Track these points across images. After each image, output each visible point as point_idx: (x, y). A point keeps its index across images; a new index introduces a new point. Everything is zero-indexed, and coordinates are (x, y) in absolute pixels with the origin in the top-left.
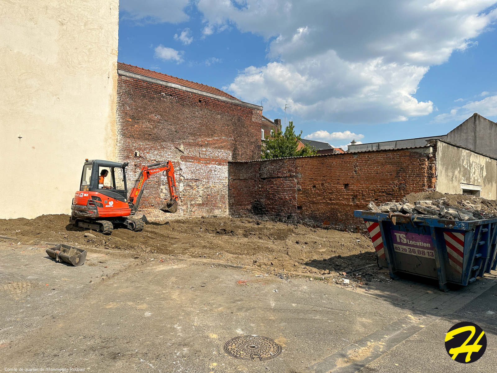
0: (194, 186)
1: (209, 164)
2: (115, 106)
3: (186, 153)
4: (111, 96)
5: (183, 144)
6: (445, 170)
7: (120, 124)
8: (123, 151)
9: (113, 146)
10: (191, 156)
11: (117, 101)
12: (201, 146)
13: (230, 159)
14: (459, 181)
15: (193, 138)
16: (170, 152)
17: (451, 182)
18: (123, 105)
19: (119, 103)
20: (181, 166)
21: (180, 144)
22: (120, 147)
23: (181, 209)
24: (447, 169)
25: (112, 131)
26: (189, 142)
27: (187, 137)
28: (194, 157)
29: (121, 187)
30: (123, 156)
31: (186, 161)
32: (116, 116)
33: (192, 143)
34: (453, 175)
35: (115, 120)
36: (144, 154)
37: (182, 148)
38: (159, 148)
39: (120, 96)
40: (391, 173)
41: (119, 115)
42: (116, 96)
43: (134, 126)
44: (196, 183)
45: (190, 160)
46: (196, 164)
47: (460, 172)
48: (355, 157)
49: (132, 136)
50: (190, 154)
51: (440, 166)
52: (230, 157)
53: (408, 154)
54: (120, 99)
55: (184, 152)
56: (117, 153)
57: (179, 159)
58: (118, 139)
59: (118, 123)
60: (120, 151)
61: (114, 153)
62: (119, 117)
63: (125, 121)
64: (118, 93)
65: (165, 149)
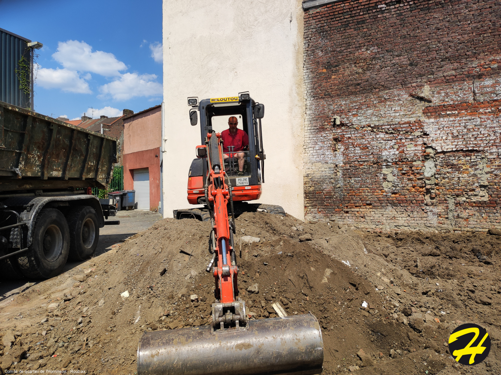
0: (464, 164)
2: (302, 57)
3: (436, 101)
4: (295, 46)
5: (429, 84)
7: (309, 81)
8: (314, 120)
9: (301, 117)
10: (451, 103)
11: (304, 50)
12: (480, 76)
15: (455, 64)
16: (399, 105)
18: (313, 51)
19: (306, 52)
20: (425, 127)
21: (421, 86)
22: (311, 115)
23: (431, 211)
25: (298, 94)
26: (444, 76)
27: (437, 68)
28: (457, 105)
29: (314, 175)
30: (316, 128)
31: (440, 116)
32: (303, 72)
33: (451, 77)
35: (302, 78)
36: (348, 119)
37: (426, 92)
38: (375, 102)
39: (308, 40)
41: (307, 69)
42: (302, 43)
43: (331, 77)
44: (469, 158)
45: (448, 113)
46: (464, 118)
49: (327, 95)
50: (446, 100)
54: (309, 45)
55: (433, 99)
56: (306, 126)
57: (420, 114)
58: (308, 105)
59: (306, 81)
60: (311, 121)
61: (302, 126)
62: (307, 72)
63: (316, 75)
64: (305, 37)
65: (388, 103)
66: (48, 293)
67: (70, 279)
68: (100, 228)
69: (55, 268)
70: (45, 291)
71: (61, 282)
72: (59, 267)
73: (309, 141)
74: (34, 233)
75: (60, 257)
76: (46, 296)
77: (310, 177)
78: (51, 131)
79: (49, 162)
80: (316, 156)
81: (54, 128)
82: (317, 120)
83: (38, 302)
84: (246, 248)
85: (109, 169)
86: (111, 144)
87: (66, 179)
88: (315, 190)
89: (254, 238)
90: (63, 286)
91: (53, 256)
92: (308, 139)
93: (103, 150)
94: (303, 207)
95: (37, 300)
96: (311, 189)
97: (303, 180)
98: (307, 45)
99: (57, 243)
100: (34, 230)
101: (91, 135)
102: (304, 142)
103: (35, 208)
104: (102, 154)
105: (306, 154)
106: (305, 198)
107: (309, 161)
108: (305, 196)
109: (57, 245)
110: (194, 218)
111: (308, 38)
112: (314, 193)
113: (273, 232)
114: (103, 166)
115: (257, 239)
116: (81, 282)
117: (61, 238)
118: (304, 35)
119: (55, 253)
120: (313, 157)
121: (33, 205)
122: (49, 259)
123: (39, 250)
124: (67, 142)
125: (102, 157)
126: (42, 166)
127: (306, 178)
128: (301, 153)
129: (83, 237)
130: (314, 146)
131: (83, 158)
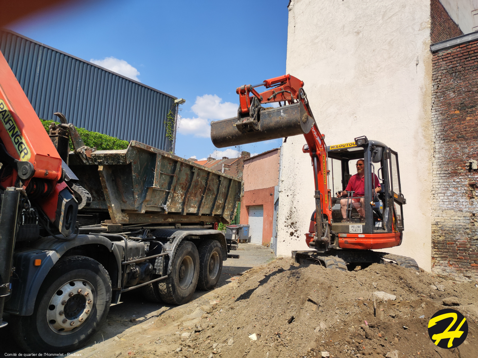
2: (430, 100)
4: (422, 89)
7: (438, 123)
8: (445, 164)
9: (428, 160)
11: (433, 92)
18: (443, 93)
19: (435, 93)
25: (425, 137)
29: (445, 223)
30: (445, 172)
32: (432, 115)
35: (430, 120)
39: (438, 82)
41: (436, 111)
42: (431, 85)
49: (460, 138)
54: (438, 87)
58: (437, 148)
59: (434, 124)
60: (440, 165)
61: (430, 170)
62: (436, 114)
63: (447, 117)
64: (434, 78)
66: (180, 320)
67: (198, 308)
68: (223, 261)
69: (186, 295)
70: (179, 318)
71: (191, 311)
72: (189, 295)
73: (439, 186)
74: (173, 262)
75: (190, 286)
76: (179, 323)
77: (440, 226)
78: (193, 173)
79: (188, 200)
80: (447, 203)
81: (196, 171)
82: (448, 164)
83: (172, 327)
84: (381, 306)
85: (234, 207)
86: (237, 184)
87: (200, 215)
88: (445, 240)
89: (388, 294)
90: (193, 315)
91: (185, 284)
92: (437, 183)
93: (230, 189)
94: (431, 258)
95: (172, 326)
96: (441, 239)
97: (430, 228)
98: (436, 87)
99: (189, 272)
100: (174, 260)
101: (222, 176)
102: (432, 187)
103: (176, 240)
104: (230, 193)
105: (435, 200)
106: (433, 247)
107: (438, 208)
108: (433, 245)
109: (189, 274)
110: (320, 265)
111: (438, 80)
112: (444, 243)
113: (409, 290)
114: (229, 204)
115: (393, 297)
116: (208, 313)
117: (193, 268)
118: (433, 77)
119: (187, 281)
120: (444, 204)
121: (175, 237)
122: (182, 287)
123: (176, 278)
124: (204, 183)
125: (229, 195)
126: (183, 204)
127: (435, 226)
128: (429, 199)
129: (209, 268)
130: (444, 191)
131: (214, 196)
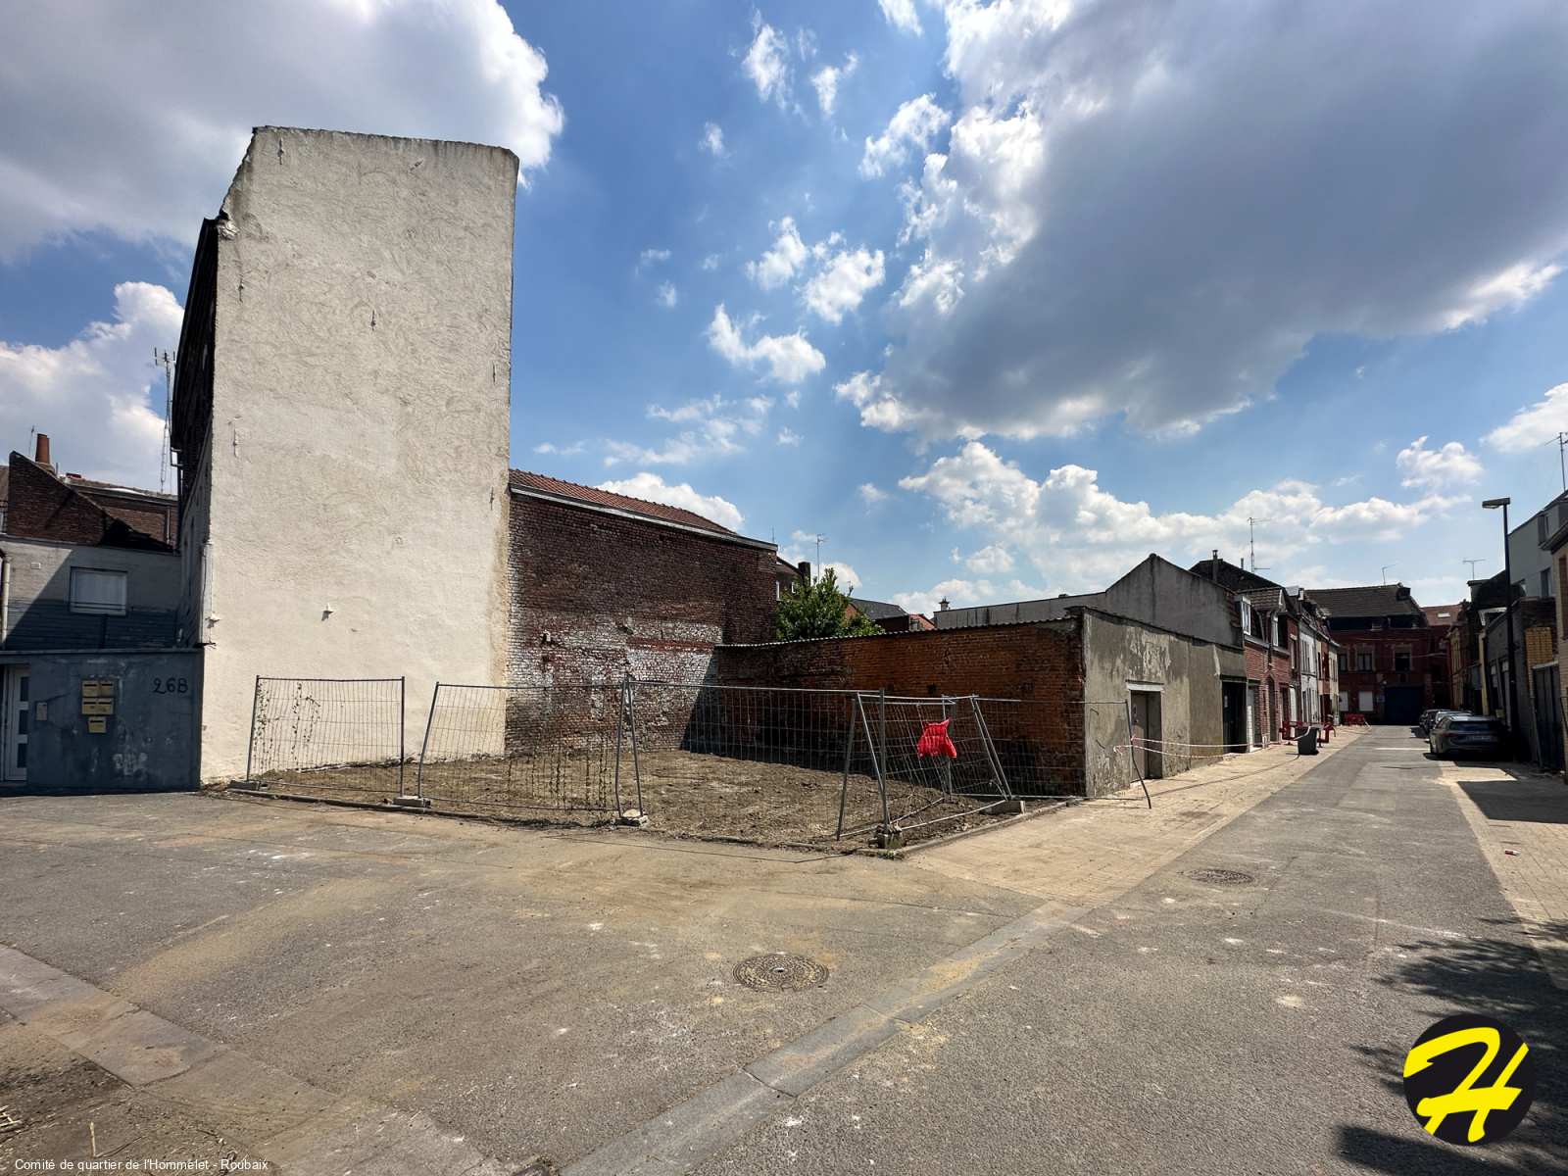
0: (653, 693)
1: (681, 651)
2: (506, 550)
3: (636, 633)
5: (631, 617)
6: (1099, 659)
7: (514, 582)
8: (520, 632)
9: (504, 624)
10: (646, 637)
11: (510, 542)
12: (665, 619)
13: (719, 641)
14: (1123, 677)
15: (651, 604)
16: (608, 631)
17: (1109, 680)
18: (521, 548)
19: (512, 545)
20: (628, 657)
21: (625, 617)
22: (515, 624)
24: (1101, 658)
25: (501, 595)
26: (642, 612)
27: (637, 603)
28: (651, 640)
29: (518, 699)
30: (522, 641)
31: (637, 648)
33: (647, 614)
34: (1113, 666)
35: (506, 575)
36: (559, 636)
37: (629, 623)
38: (587, 624)
39: (515, 532)
40: (1007, 664)
42: (507, 533)
43: (542, 585)
44: (657, 688)
45: (645, 645)
46: (655, 653)
47: (1124, 662)
48: (946, 637)
50: (643, 634)
51: (1089, 652)
52: (719, 637)
53: (1035, 632)
55: (634, 631)
56: (510, 637)
57: (624, 644)
58: (512, 611)
59: (511, 582)
60: (516, 632)
61: (505, 636)
62: (513, 571)
63: (524, 577)
64: (511, 526)
65: (598, 627)
73: (514, 656)
77: (514, 702)
80: (521, 676)
82: (523, 632)
88: (518, 718)
92: (512, 653)
94: (503, 741)
96: (514, 717)
97: (505, 707)
98: (513, 537)
102: (506, 657)
105: (509, 673)
107: (512, 682)
108: (506, 725)
118: (509, 524)
120: (518, 677)
127: (509, 702)
128: (503, 671)
130: (519, 662)
